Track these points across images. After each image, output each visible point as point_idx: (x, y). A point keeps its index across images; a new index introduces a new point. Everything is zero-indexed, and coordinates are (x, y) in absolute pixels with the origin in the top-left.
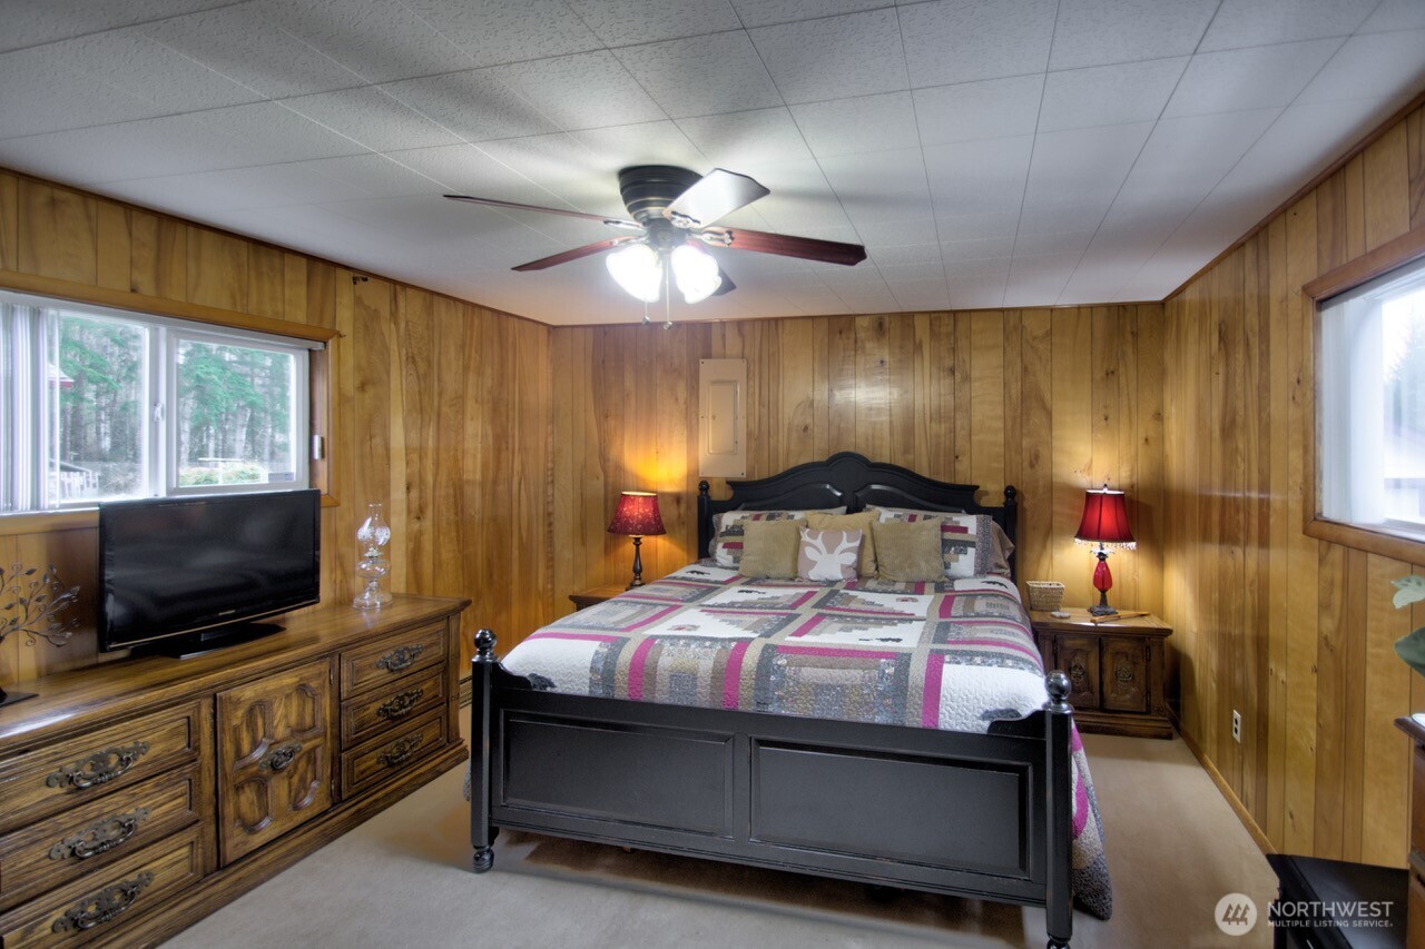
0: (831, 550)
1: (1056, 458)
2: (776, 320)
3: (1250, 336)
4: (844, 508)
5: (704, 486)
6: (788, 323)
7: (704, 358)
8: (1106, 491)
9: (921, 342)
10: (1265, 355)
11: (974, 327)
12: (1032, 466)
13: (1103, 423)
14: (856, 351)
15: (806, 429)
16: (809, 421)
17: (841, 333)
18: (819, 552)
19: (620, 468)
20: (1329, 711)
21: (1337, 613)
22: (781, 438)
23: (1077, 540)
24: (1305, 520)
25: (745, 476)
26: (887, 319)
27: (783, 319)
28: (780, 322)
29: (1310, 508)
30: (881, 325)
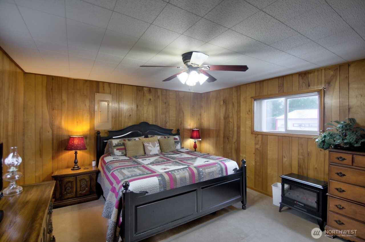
0: (154, 147)
1: (185, 123)
2: (122, 85)
3: (234, 103)
4: (144, 136)
5: (98, 133)
6: (125, 86)
7: (96, 93)
8: (196, 129)
9: (159, 96)
10: (239, 106)
11: (170, 93)
12: (181, 125)
13: (192, 116)
14: (144, 96)
15: (130, 115)
16: (131, 113)
17: (140, 91)
18: (152, 147)
19: (60, 128)
20: (258, 159)
21: (260, 145)
22: (123, 118)
23: (190, 139)
24: (252, 132)
25: (111, 129)
26: (151, 89)
27: (124, 84)
28: (122, 86)
29: (253, 130)
30: (150, 90)
